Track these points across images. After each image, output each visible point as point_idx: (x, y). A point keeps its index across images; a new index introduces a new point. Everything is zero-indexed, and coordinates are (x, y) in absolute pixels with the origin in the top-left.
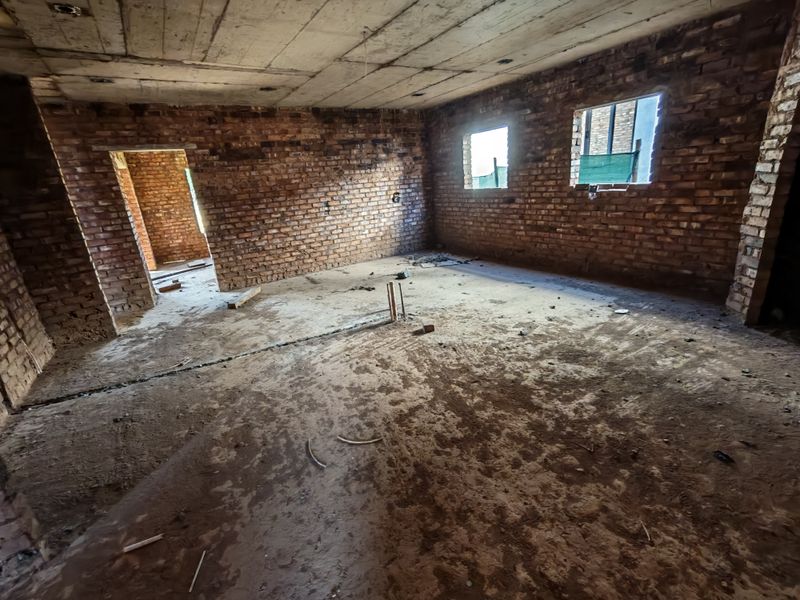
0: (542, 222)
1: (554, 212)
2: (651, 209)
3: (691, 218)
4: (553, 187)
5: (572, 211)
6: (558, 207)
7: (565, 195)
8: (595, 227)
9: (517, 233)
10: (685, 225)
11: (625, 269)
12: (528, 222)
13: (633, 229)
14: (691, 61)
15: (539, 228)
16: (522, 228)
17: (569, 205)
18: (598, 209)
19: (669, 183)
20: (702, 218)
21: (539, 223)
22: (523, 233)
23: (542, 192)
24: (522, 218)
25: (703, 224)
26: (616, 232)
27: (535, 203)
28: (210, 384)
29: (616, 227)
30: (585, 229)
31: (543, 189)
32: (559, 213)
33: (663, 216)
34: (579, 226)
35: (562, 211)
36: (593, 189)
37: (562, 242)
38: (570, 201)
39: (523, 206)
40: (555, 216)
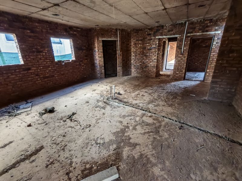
0: (48, 75)
1: (52, 70)
2: (77, 65)
3: (83, 66)
4: (49, 62)
5: (58, 69)
6: (53, 68)
7: (55, 64)
8: (66, 72)
9: (37, 82)
10: (83, 67)
11: (76, 80)
12: (41, 76)
13: (75, 70)
14: (76, 34)
15: (47, 77)
16: (39, 79)
17: (57, 67)
18: (66, 67)
19: (79, 59)
20: (85, 66)
21: (46, 75)
22: (40, 81)
23: (45, 64)
24: (37, 75)
25: (85, 67)
26: (72, 72)
27: (43, 68)
28: (175, 111)
29: (71, 71)
30: (64, 73)
31: (45, 63)
32: (54, 70)
33: (79, 66)
34: (62, 73)
35: (55, 69)
36: (63, 62)
37: (58, 79)
38: (57, 66)
39: (37, 71)
40: (53, 71)
